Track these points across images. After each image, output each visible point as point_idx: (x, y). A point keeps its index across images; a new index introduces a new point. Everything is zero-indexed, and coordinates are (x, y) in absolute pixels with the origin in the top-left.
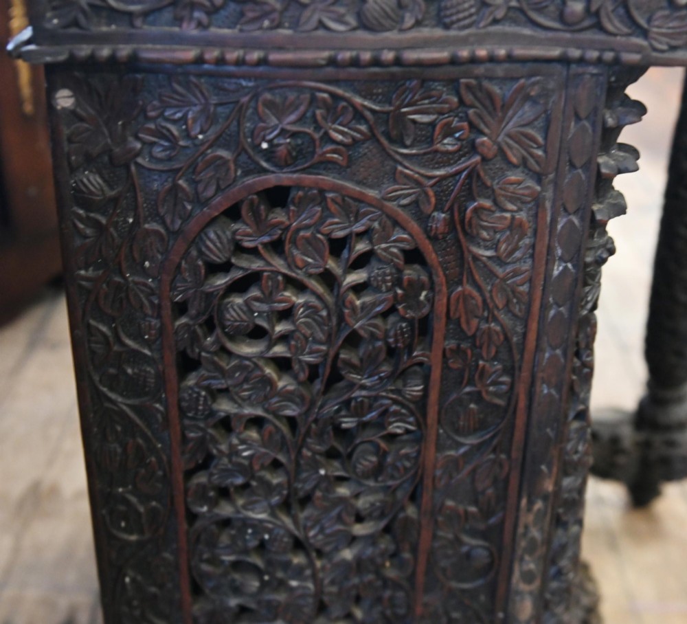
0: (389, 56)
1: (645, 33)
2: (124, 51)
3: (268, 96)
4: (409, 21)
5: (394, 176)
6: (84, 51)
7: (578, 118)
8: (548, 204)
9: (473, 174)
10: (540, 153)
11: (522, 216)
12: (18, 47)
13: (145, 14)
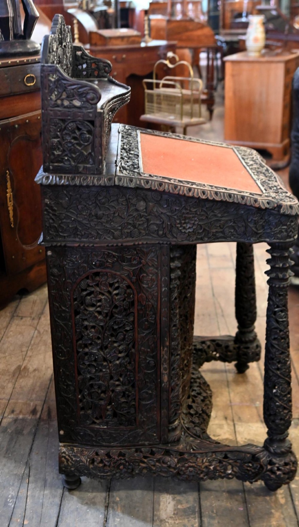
0: (120, 244)
1: (176, 238)
2: (63, 244)
3: (94, 253)
4: (124, 237)
5: (123, 269)
6: (55, 244)
7: (164, 255)
8: (159, 275)
9: (141, 268)
10: (156, 263)
11: (154, 277)
12: (40, 243)
13: (67, 236)
